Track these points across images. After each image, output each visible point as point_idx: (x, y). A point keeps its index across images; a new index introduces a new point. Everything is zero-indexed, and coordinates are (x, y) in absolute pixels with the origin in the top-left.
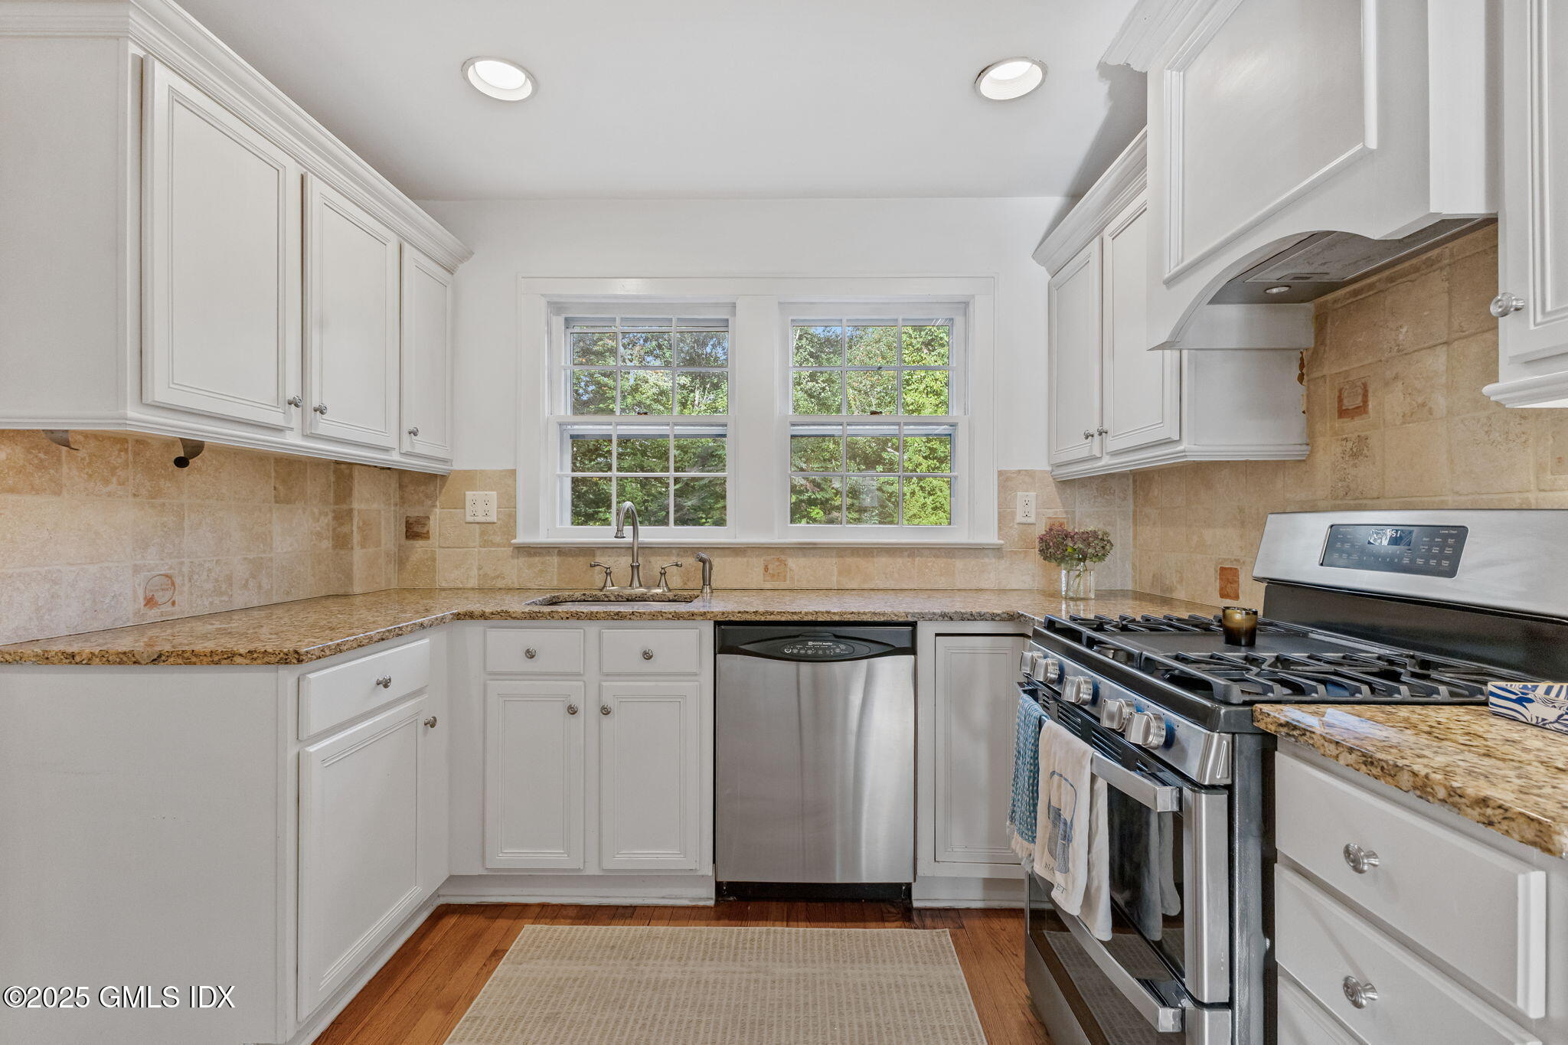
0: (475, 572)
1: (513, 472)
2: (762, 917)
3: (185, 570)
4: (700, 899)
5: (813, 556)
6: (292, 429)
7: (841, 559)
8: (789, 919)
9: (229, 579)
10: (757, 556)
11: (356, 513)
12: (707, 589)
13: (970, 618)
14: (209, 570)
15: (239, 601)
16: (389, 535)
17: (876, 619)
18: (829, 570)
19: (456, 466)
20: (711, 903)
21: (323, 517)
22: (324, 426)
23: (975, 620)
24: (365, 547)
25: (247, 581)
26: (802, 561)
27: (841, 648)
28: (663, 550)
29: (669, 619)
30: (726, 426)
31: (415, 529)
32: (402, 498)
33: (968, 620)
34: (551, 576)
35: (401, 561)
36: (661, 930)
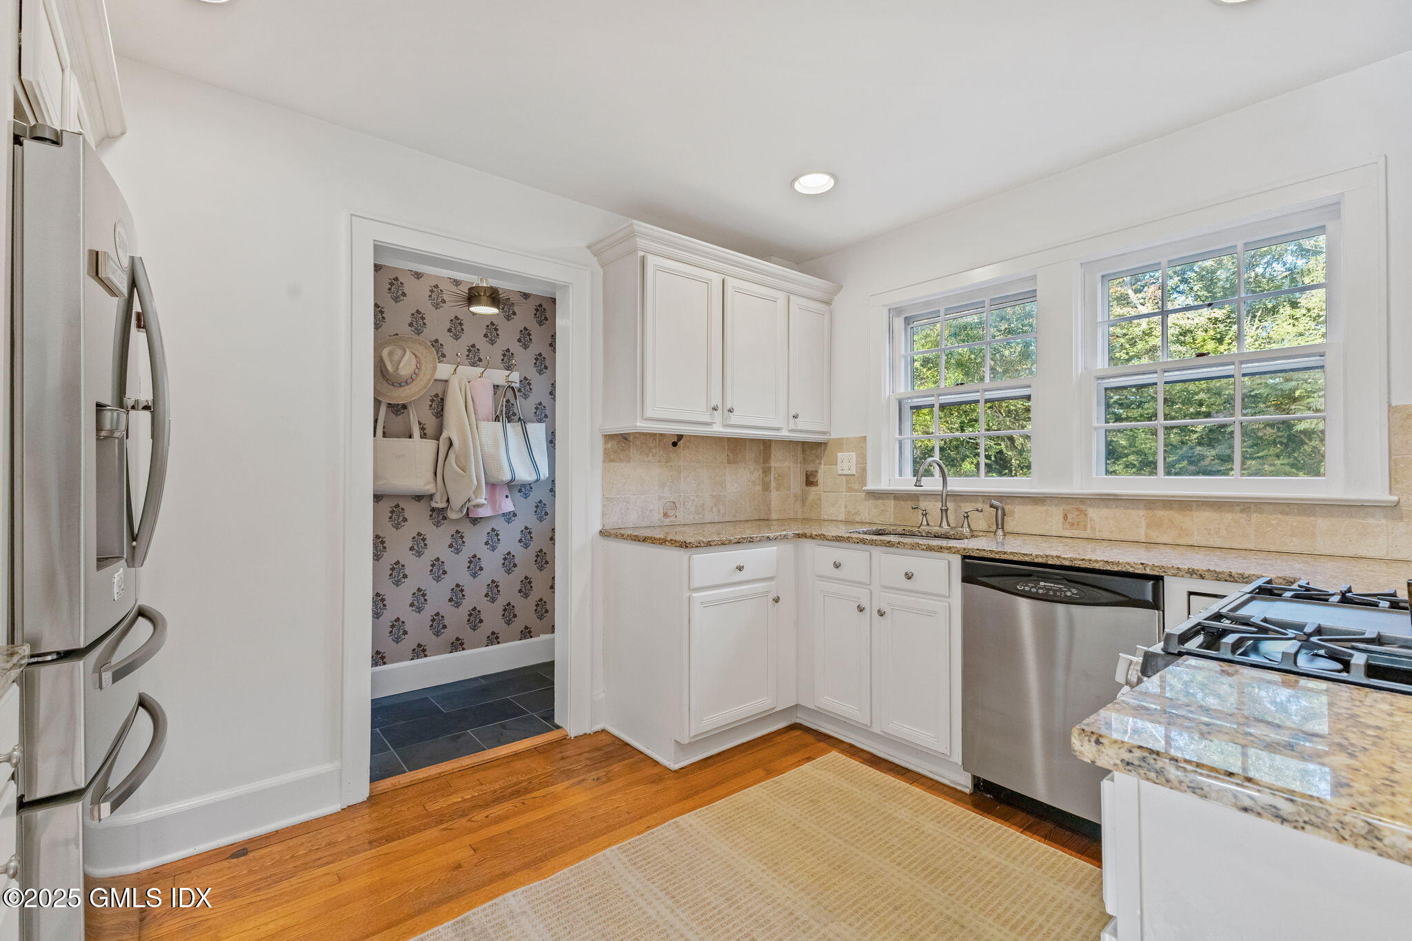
0: (843, 510)
1: (864, 438)
2: (1004, 818)
3: (681, 499)
4: (959, 784)
5: (1117, 508)
6: (715, 423)
7: (1150, 512)
8: (1027, 829)
9: (703, 506)
10: (1057, 505)
11: (773, 469)
12: (1000, 532)
13: (1228, 578)
14: (693, 500)
15: (708, 518)
16: (796, 481)
17: (1109, 568)
18: (1137, 523)
19: (833, 436)
20: (967, 791)
21: (756, 472)
22: (734, 419)
23: (1236, 581)
24: (779, 491)
25: (712, 507)
26: (1105, 512)
27: (1072, 592)
28: (971, 498)
29: (923, 549)
30: (1030, 387)
31: (811, 479)
32: (804, 458)
33: (1226, 581)
34: (887, 515)
35: (804, 500)
36: (916, 790)
